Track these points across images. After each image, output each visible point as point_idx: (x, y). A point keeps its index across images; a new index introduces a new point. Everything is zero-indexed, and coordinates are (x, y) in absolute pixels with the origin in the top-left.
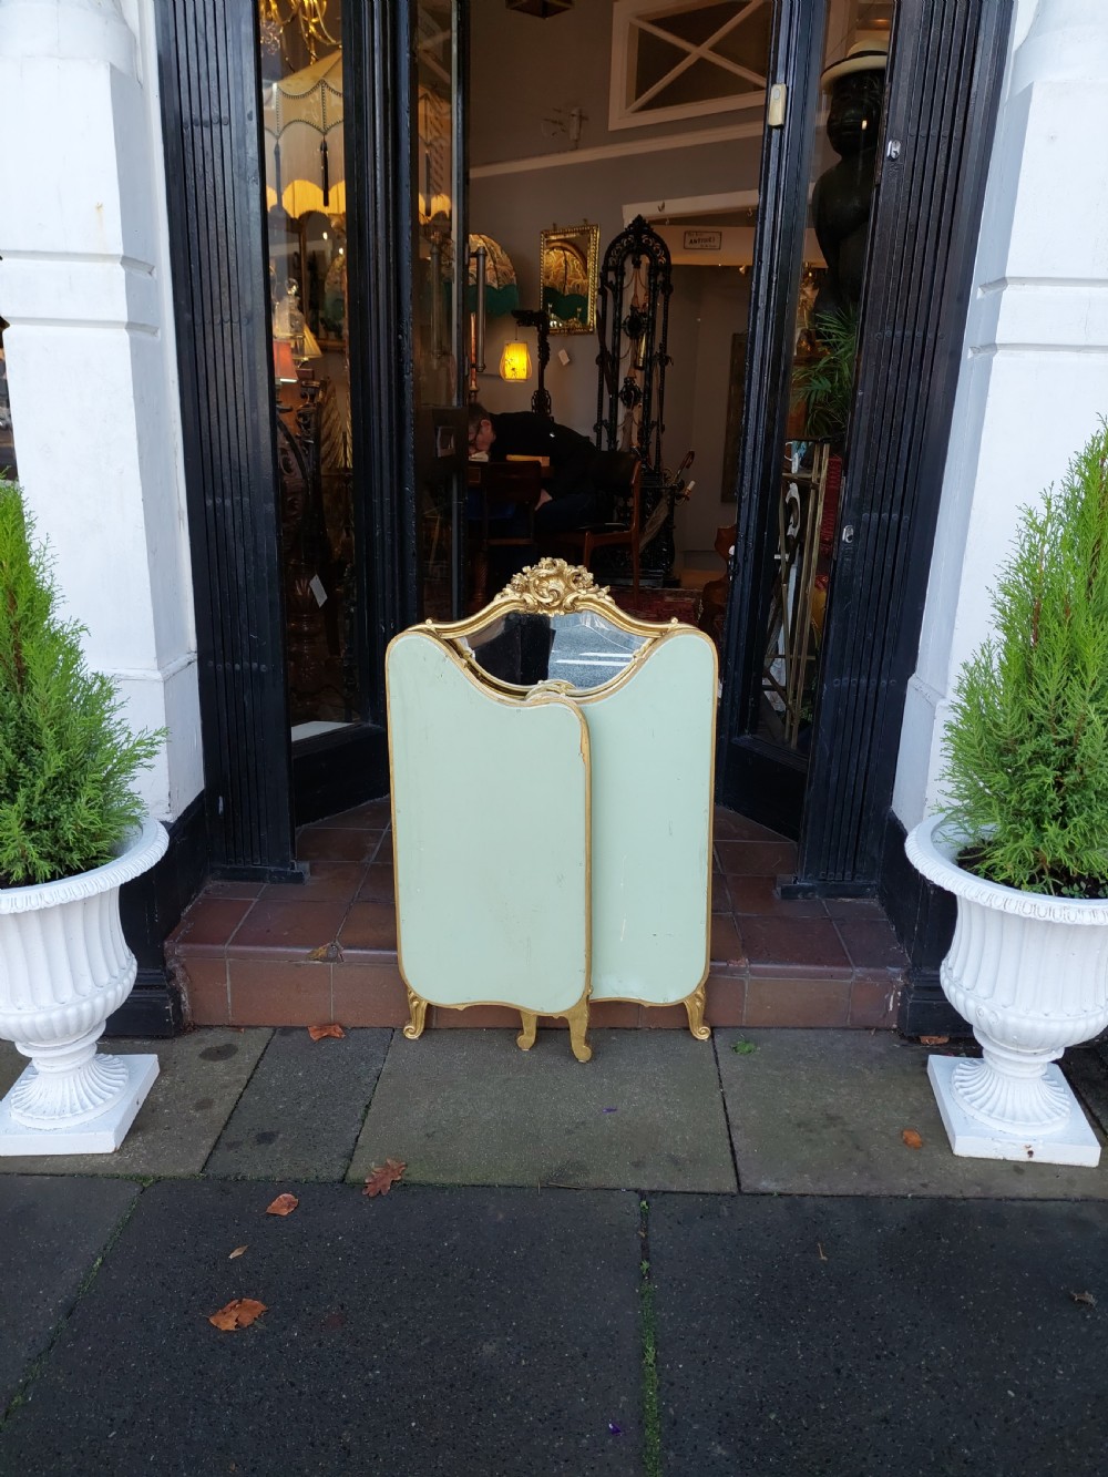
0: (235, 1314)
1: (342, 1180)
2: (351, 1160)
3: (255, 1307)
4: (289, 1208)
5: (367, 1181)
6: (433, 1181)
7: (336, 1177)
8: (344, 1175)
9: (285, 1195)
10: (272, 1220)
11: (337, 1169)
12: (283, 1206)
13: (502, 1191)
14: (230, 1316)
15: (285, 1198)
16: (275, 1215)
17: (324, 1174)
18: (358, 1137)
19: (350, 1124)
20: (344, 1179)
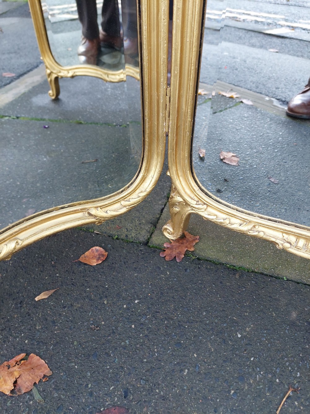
0: (16, 373)
1: (146, 243)
2: (155, 226)
3: (39, 367)
4: (98, 260)
5: (165, 245)
6: (223, 260)
7: (142, 239)
8: (149, 239)
9: (98, 248)
10: (81, 268)
11: (143, 232)
12: (94, 257)
13: (292, 286)
14: (12, 374)
15: (97, 251)
16: (85, 264)
17: (133, 234)
18: (163, 209)
19: (158, 198)
20: (148, 242)
